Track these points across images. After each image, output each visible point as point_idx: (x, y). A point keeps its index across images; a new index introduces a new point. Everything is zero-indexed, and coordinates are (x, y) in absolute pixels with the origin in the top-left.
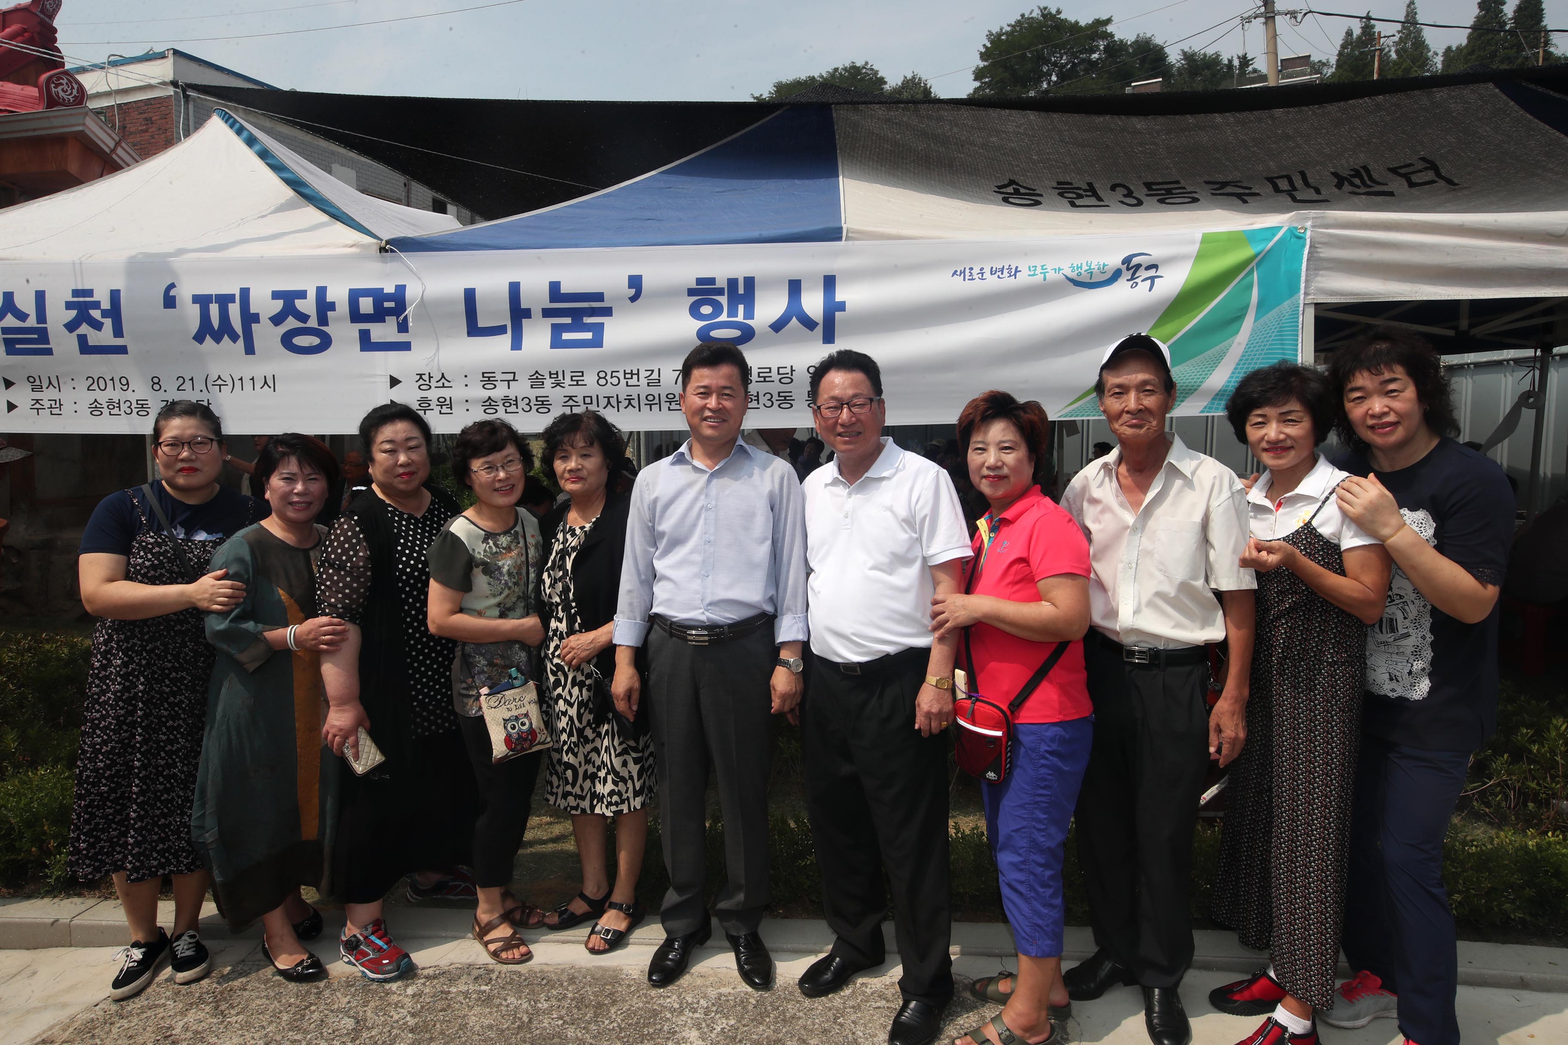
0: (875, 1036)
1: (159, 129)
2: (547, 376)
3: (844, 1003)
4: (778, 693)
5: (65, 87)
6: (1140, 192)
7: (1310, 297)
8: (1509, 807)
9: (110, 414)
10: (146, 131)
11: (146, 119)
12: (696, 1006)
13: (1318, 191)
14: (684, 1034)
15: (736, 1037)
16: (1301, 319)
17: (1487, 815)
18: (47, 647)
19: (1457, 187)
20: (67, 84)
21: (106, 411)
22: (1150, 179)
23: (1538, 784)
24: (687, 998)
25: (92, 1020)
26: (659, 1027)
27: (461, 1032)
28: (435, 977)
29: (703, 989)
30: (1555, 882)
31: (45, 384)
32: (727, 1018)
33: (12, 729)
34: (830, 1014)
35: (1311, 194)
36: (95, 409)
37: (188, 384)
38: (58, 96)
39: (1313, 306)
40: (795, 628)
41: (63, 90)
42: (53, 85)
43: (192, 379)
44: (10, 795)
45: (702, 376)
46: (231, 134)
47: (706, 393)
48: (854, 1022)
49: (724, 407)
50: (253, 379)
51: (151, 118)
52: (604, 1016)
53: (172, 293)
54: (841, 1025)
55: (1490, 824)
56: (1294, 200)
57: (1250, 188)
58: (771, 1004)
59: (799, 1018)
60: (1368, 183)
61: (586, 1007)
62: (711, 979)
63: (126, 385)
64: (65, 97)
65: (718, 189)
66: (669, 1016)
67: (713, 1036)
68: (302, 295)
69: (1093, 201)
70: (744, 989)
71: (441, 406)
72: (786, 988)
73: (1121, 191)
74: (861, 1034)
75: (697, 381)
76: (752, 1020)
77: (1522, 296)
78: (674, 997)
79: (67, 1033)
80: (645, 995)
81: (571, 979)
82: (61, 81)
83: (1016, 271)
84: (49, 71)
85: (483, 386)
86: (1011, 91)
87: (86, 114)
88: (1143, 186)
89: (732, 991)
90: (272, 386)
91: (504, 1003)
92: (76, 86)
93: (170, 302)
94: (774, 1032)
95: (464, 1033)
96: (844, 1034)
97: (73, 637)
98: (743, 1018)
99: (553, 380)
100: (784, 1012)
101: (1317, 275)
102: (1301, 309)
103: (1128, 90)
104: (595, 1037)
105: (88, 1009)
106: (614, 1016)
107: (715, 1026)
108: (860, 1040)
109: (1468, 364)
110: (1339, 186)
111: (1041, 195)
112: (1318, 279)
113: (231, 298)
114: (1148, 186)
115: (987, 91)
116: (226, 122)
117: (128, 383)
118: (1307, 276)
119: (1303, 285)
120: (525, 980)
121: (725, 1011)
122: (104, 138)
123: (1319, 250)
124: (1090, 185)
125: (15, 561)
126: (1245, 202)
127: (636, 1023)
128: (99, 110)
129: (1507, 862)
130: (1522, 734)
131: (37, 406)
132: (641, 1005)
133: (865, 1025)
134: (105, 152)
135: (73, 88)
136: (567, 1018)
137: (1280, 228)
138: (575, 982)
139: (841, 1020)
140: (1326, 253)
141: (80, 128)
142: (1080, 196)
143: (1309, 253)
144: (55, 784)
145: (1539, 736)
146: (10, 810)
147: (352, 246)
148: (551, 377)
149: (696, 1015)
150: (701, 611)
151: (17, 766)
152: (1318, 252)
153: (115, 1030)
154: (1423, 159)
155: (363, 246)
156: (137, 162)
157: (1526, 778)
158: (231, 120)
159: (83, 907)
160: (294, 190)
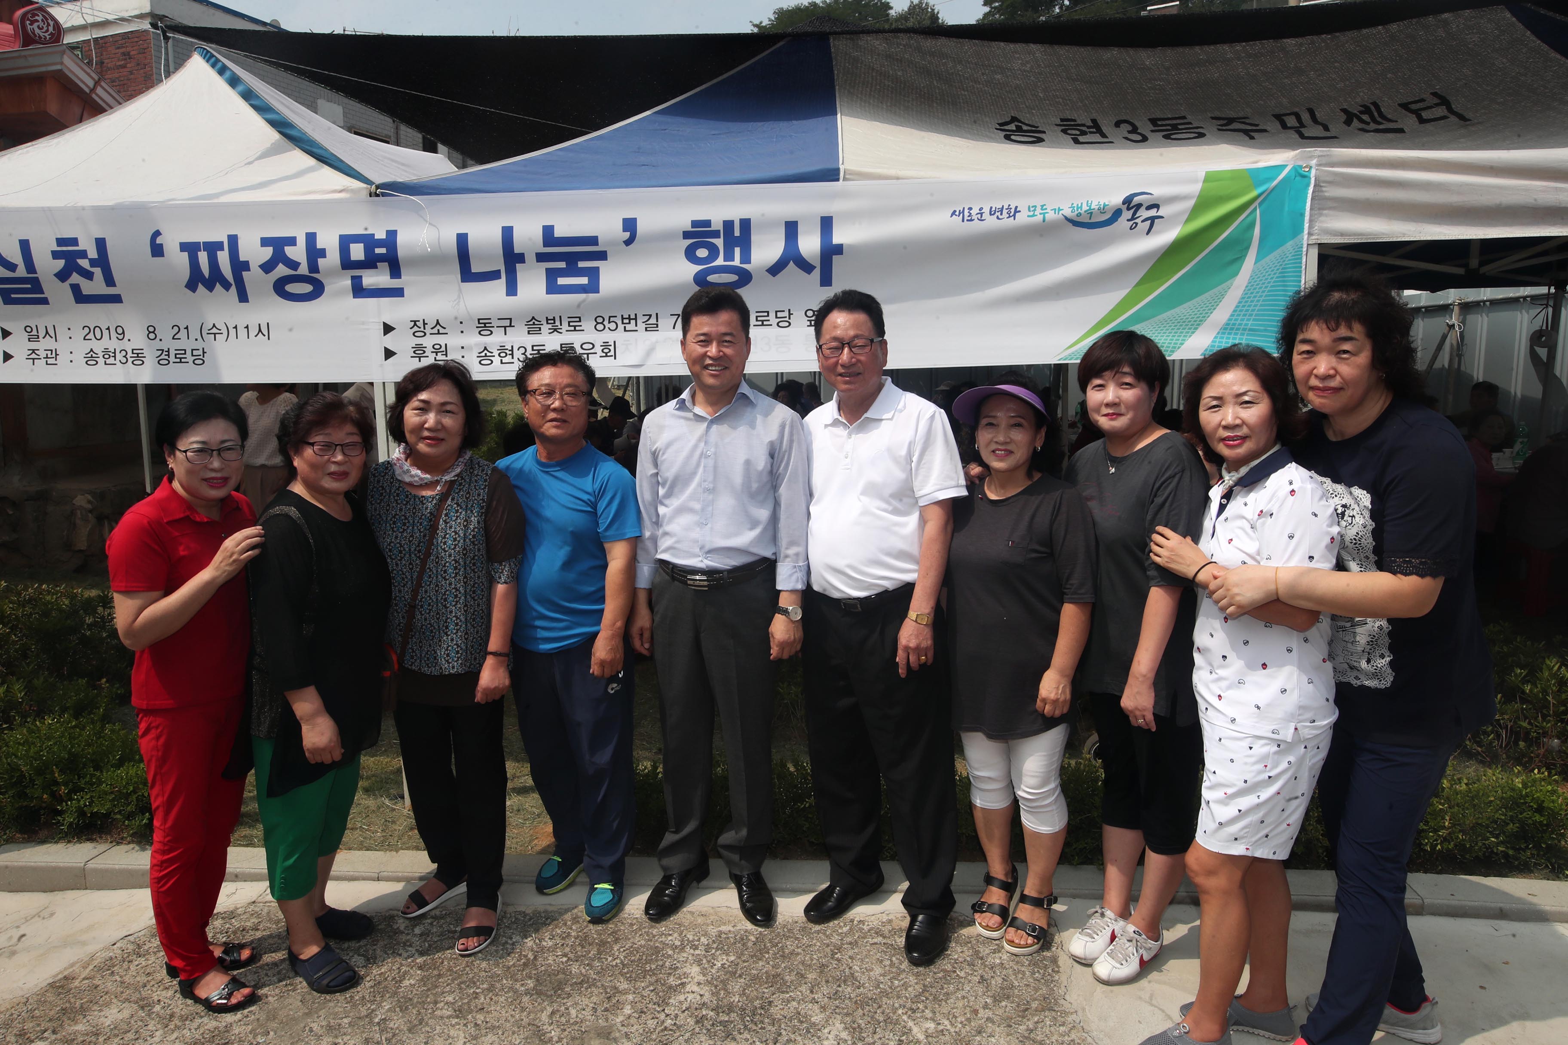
0: (872, 970)
1: (138, 64)
2: (544, 322)
3: (842, 940)
4: (776, 641)
5: (41, 24)
6: (1145, 128)
7: (1314, 237)
8: (1501, 746)
9: (106, 364)
10: (124, 67)
11: (124, 54)
12: (697, 943)
13: (1326, 128)
14: (685, 970)
15: (735, 973)
16: (1304, 260)
17: (1479, 754)
18: (48, 598)
19: (1468, 123)
20: (42, 20)
21: (101, 361)
22: (1158, 115)
23: (1530, 723)
24: (688, 936)
25: (111, 958)
26: (660, 963)
27: (468, 969)
28: (442, 917)
29: (704, 927)
30: (1538, 818)
31: (42, 333)
32: (727, 955)
33: (18, 680)
34: (828, 950)
35: (1318, 131)
36: (91, 358)
37: (183, 332)
38: (34, 33)
39: (1317, 246)
40: (794, 577)
41: (38, 27)
42: (28, 22)
43: (187, 328)
44: (19, 744)
45: (701, 324)
46: (213, 74)
47: (706, 340)
48: (851, 957)
49: (724, 354)
50: (247, 327)
51: (129, 54)
52: (607, 953)
53: (159, 241)
54: (838, 960)
55: (1482, 762)
56: (1302, 136)
57: (1257, 125)
58: (770, 941)
59: (798, 954)
60: (1379, 119)
61: (590, 944)
62: (712, 917)
63: (122, 334)
64: (41, 34)
65: (713, 132)
66: (670, 952)
67: (714, 971)
68: (292, 241)
69: (1097, 138)
70: (744, 927)
71: (437, 353)
72: (785, 926)
73: (1125, 127)
74: (857, 968)
75: (696, 329)
76: (752, 957)
77: (1527, 235)
78: (676, 935)
79: (88, 970)
80: (647, 933)
81: (575, 918)
82: (37, 18)
83: (1016, 211)
84: (23, 7)
85: (480, 333)
86: (1022, 16)
87: (63, 52)
88: (1149, 123)
89: (732, 929)
90: (266, 334)
91: (510, 941)
92: (52, 23)
93: (157, 250)
94: (773, 967)
95: (471, 970)
96: (841, 969)
97: (72, 588)
98: (742, 954)
99: (550, 326)
100: (782, 948)
101: (1321, 215)
102: (1305, 249)
103: (1143, 13)
104: (598, 973)
105: (105, 949)
106: (617, 954)
107: (715, 962)
108: (857, 974)
109: (1484, 302)
110: (1348, 122)
111: (1044, 132)
112: (1322, 218)
113: (219, 246)
114: (1153, 121)
115: (997, 16)
116: (208, 61)
117: (123, 333)
118: (1311, 215)
119: (1306, 225)
120: (530, 920)
121: (726, 948)
122: (83, 77)
123: (1324, 189)
124: (1094, 121)
125: (11, 512)
126: (1252, 138)
127: (639, 959)
128: (75, 45)
129: (1492, 799)
130: (1516, 675)
131: (34, 356)
132: (643, 942)
133: (862, 960)
134: (86, 93)
135: (49, 25)
136: (571, 956)
137: (1285, 166)
138: (578, 922)
139: (838, 956)
140: (1331, 192)
141: (58, 67)
142: (1083, 133)
143: (1313, 192)
144: (63, 733)
145: (1532, 676)
146: (20, 759)
147: (341, 191)
148: (548, 323)
149: (697, 952)
150: (700, 559)
151: (24, 716)
152: (1322, 191)
153: (133, 968)
154: (1435, 94)
155: (352, 191)
156: (120, 104)
157: (1518, 718)
158: (213, 60)
159: (96, 852)
160: (280, 132)
